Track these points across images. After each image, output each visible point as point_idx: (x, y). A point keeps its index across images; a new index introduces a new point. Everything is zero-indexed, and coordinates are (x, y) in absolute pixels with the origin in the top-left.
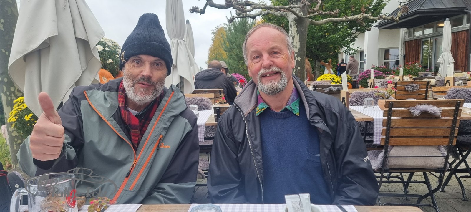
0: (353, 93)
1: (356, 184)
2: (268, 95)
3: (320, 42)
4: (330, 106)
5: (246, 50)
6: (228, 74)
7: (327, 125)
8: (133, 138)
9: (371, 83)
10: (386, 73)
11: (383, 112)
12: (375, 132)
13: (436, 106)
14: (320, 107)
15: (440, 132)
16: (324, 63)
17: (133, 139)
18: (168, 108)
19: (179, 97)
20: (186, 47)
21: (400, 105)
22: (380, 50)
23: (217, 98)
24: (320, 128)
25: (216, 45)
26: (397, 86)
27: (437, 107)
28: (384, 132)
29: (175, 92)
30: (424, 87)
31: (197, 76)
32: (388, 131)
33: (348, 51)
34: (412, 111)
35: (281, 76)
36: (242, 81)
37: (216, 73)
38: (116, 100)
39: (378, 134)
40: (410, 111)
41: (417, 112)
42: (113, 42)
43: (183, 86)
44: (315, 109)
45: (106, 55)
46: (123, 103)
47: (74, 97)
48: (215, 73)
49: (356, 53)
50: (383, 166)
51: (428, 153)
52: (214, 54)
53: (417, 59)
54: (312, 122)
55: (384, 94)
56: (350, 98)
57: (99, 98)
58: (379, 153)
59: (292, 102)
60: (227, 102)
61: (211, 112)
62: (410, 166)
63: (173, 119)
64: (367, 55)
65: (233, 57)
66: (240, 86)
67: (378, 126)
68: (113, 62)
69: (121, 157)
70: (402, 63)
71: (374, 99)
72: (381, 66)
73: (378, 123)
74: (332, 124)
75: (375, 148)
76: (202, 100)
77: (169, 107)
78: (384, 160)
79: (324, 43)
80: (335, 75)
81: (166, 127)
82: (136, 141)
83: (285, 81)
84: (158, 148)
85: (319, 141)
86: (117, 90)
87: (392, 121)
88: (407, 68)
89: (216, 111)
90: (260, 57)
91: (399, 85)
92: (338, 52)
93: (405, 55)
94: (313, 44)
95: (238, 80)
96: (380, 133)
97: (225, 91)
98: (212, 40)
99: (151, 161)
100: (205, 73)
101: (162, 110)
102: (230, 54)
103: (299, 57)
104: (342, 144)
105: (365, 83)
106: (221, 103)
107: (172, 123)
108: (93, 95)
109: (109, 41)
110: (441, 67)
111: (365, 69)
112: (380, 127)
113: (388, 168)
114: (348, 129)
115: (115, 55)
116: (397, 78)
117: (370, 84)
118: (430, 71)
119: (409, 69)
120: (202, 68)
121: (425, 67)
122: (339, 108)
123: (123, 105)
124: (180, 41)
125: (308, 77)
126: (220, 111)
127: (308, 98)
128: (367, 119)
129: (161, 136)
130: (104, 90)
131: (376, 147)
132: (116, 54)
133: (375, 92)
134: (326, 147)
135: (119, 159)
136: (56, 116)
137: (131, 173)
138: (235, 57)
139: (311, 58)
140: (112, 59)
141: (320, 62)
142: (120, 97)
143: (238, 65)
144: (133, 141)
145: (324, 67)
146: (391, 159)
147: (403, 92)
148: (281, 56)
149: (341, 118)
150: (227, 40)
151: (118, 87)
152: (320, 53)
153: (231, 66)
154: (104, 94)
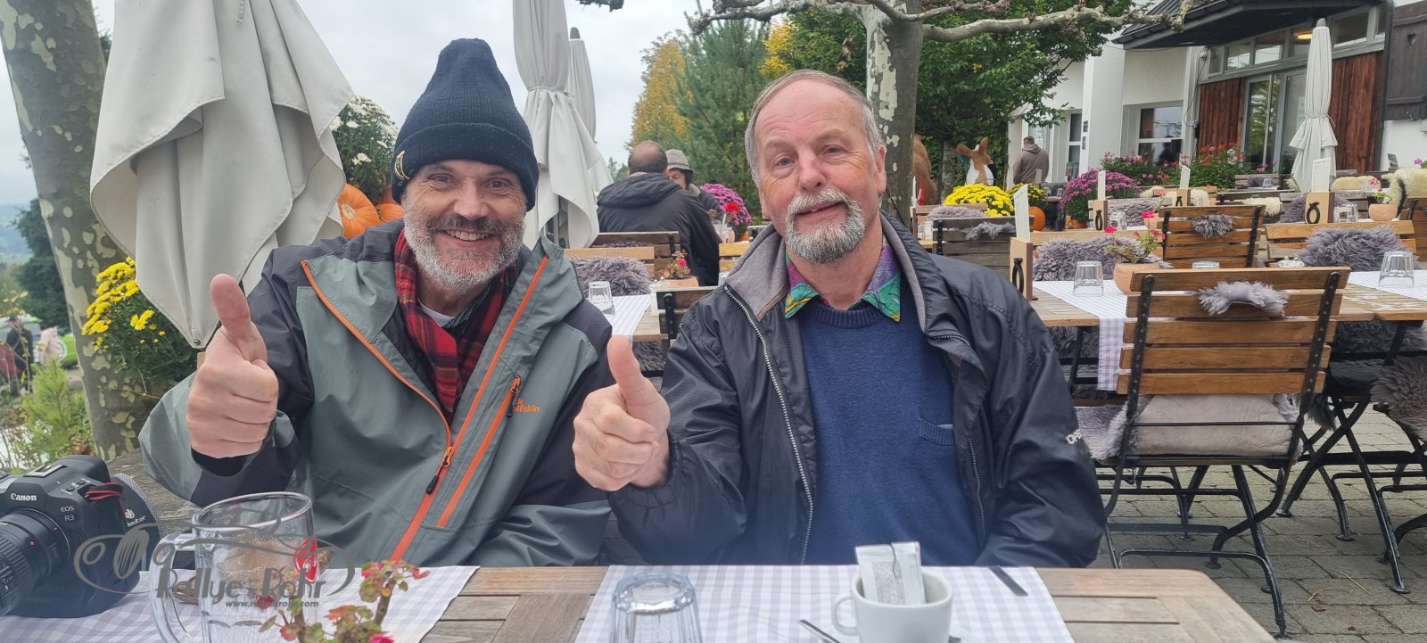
0: (1046, 244)
1: (1043, 504)
2: (812, 264)
3: (956, 90)
4: (982, 295)
5: (754, 144)
6: (692, 185)
7: (974, 345)
8: (441, 388)
9: (1099, 212)
10: (1144, 176)
11: (1125, 298)
12: (1103, 356)
13: (1272, 286)
14: (957, 299)
15: (1280, 356)
16: (965, 148)
17: (442, 391)
18: (533, 304)
19: (561, 272)
20: (573, 113)
21: (1172, 284)
22: (1128, 109)
23: (662, 257)
24: (955, 356)
25: (656, 94)
26: (1171, 219)
27: (1274, 288)
28: (1128, 358)
29: (551, 257)
30: (1246, 222)
31: (603, 194)
32: (1139, 356)
33: (1035, 115)
34: (1205, 300)
35: (848, 212)
36: (732, 207)
37: (659, 185)
38: (389, 283)
39: (1112, 363)
40: (1201, 301)
41: (1218, 304)
42: (367, 104)
43: (566, 224)
44: (940, 304)
45: (348, 141)
46: (410, 296)
47: (275, 277)
48: (656, 186)
49: (1059, 121)
50: (1121, 452)
51: (1246, 414)
52: (649, 123)
53: (1233, 137)
54: (932, 338)
55: (1131, 250)
56: (1037, 257)
57: (343, 281)
58: (1113, 415)
59: (881, 284)
60: (692, 273)
61: (647, 301)
62: (1195, 449)
63: (546, 332)
64: (1089, 124)
65: (705, 132)
66: (726, 222)
67: (1112, 340)
68: (370, 161)
69: (410, 441)
70: (1188, 150)
71: (1104, 261)
72: (1130, 157)
73: (1112, 332)
74: (986, 344)
75: (1102, 398)
76: (621, 266)
77: (536, 301)
78: (1124, 433)
79: (966, 93)
80: (997, 188)
81: (528, 357)
82: (452, 397)
83: (858, 226)
84: (510, 413)
85: (952, 388)
86: (391, 257)
87: (1149, 326)
88: (1204, 162)
89: (662, 301)
90: (793, 162)
91: (1176, 219)
92: (1008, 119)
93: (1198, 125)
94: (936, 96)
95: (722, 204)
96: (1115, 359)
97: (687, 238)
98: (644, 78)
99: (491, 450)
100: (628, 186)
101: (516, 310)
102: (698, 123)
103: (894, 136)
104: (1010, 396)
105: (1080, 209)
106: (675, 277)
107: (545, 344)
108: (327, 271)
109: (357, 100)
110: (1300, 161)
111: (1083, 169)
112: (1116, 344)
113: (1136, 455)
114: (1028, 358)
115: (376, 139)
116: (1172, 195)
117: (1095, 215)
118: (1269, 170)
119: (1209, 167)
120: (616, 163)
121: (1254, 161)
122: (1007, 302)
123: (411, 301)
124: (556, 96)
125: (920, 191)
126: (675, 302)
127: (924, 274)
128: (1083, 321)
129: (517, 382)
130: (354, 257)
131: (1106, 397)
132: (378, 137)
133: (1107, 240)
134: (970, 405)
135: (407, 446)
136: (255, 339)
137: (440, 481)
138: (710, 133)
139: (927, 135)
140: (367, 153)
141: (955, 147)
142: (402, 278)
143: (720, 157)
144: (441, 396)
145: (967, 159)
146: (1145, 431)
147: (1186, 239)
148: (847, 160)
149: (1010, 327)
150: (688, 83)
151: (393, 248)
152: (956, 122)
153: (699, 158)
154: (355, 268)
